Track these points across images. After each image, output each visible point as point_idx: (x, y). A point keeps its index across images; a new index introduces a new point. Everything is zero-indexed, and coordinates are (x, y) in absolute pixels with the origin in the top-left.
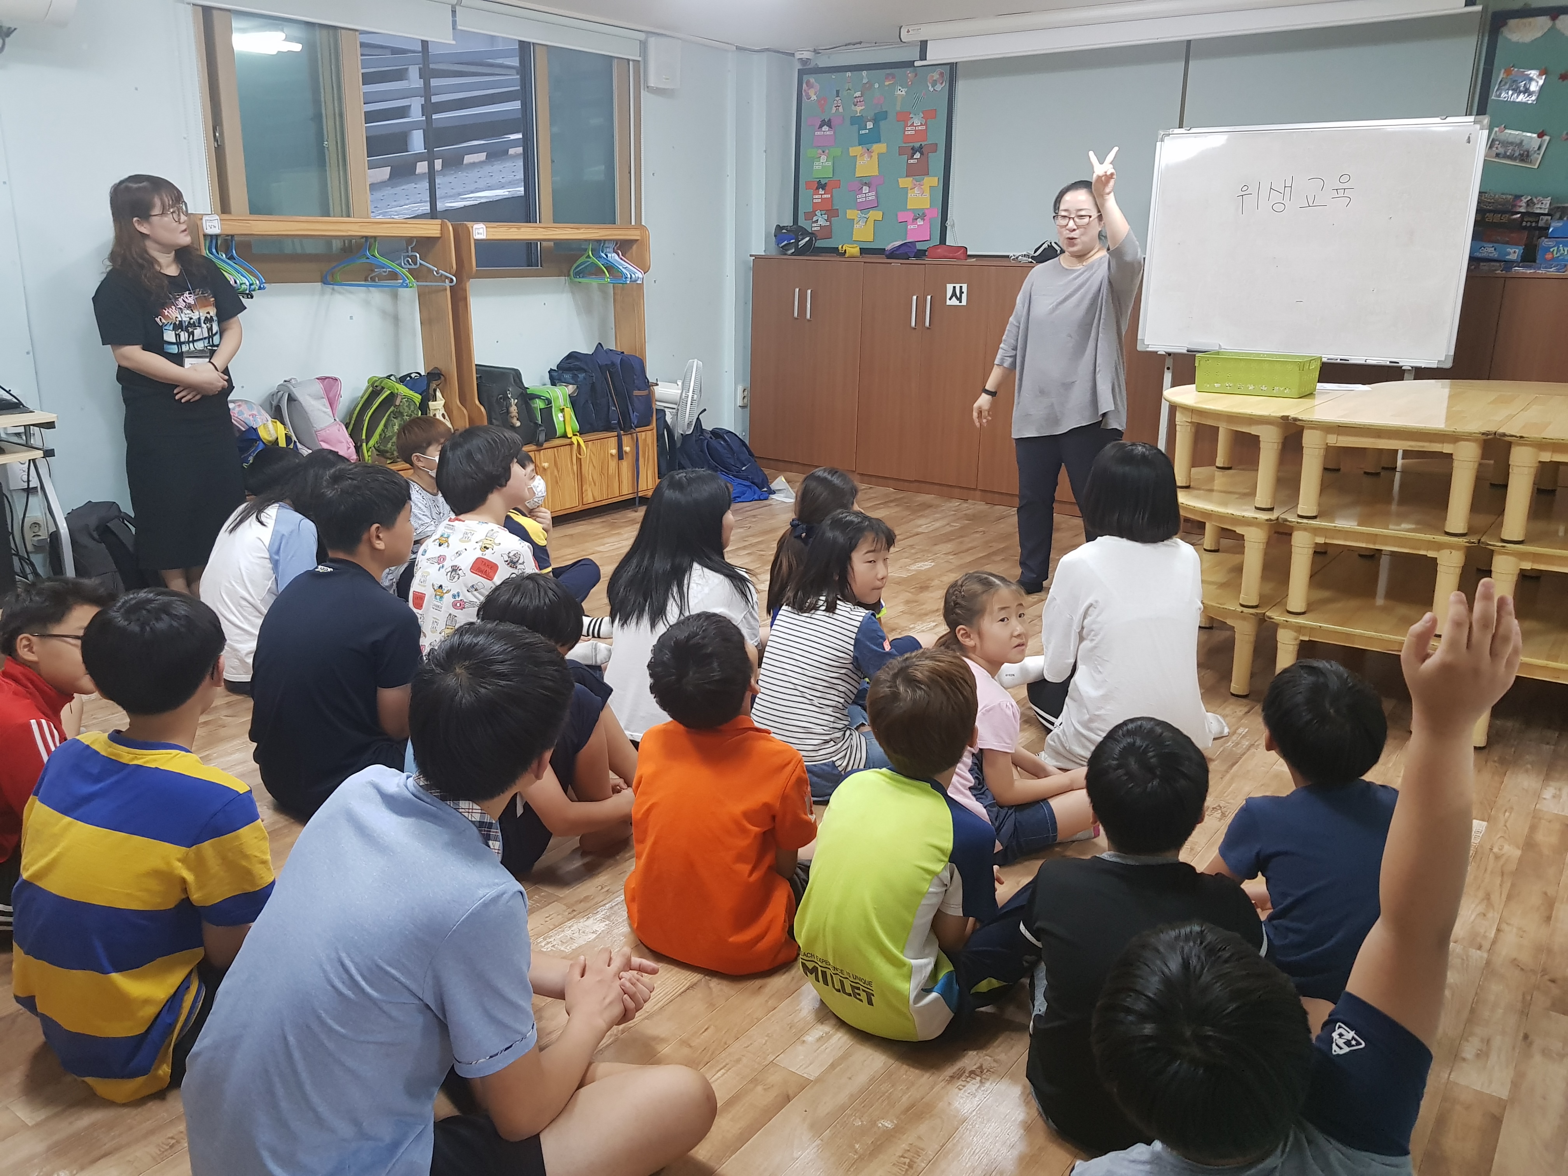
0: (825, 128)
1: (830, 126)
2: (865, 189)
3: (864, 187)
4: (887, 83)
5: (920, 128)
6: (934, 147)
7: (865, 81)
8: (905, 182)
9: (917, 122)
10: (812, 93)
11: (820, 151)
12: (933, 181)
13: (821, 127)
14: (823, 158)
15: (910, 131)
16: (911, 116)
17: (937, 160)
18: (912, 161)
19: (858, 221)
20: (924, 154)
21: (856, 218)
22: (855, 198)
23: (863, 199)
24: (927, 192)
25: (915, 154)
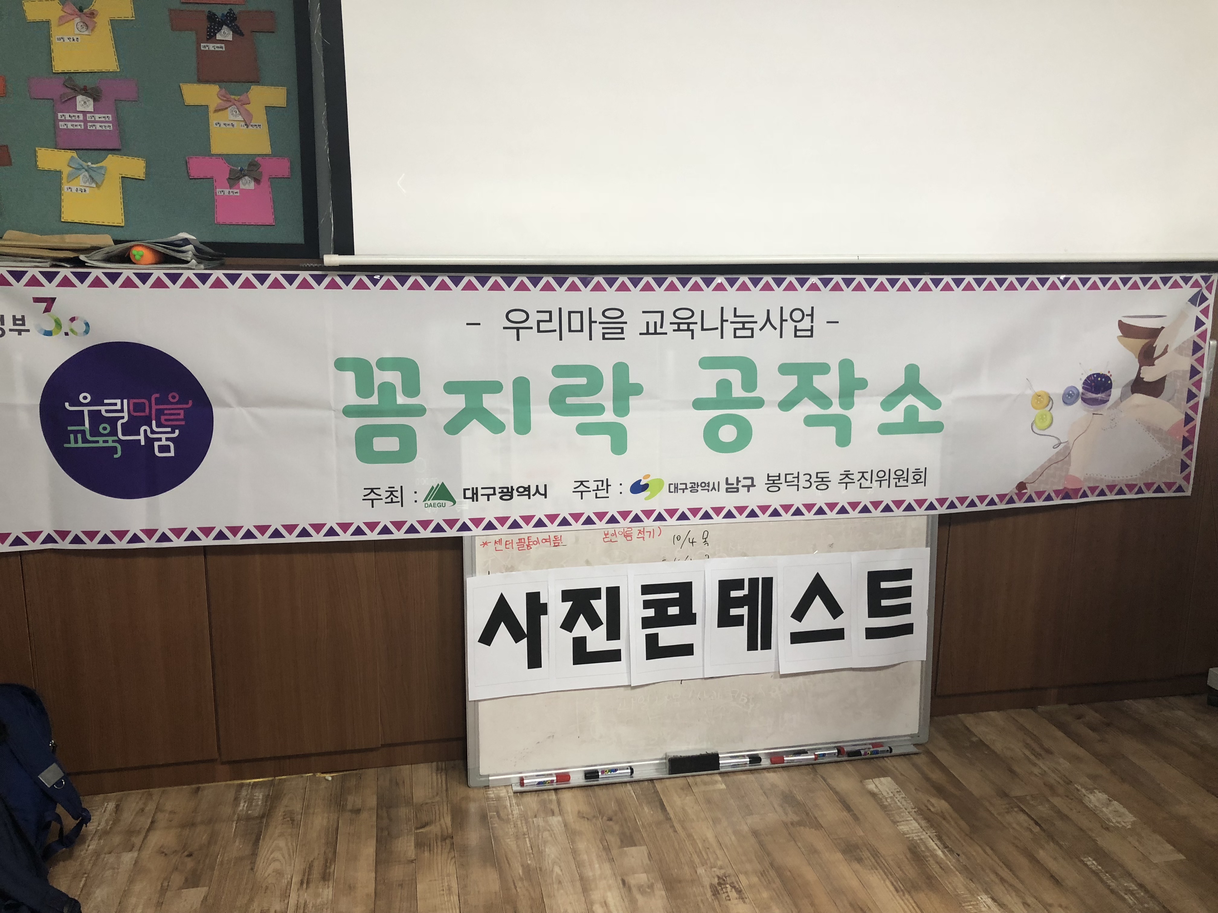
2: (83, 103)
3: (80, 98)
6: (267, 22)
8: (196, 94)
12: (274, 96)
17: (277, 50)
18: (211, 47)
19: (72, 177)
20: (242, 34)
21: (66, 171)
22: (56, 121)
23: (80, 126)
24: (260, 117)
25: (219, 31)
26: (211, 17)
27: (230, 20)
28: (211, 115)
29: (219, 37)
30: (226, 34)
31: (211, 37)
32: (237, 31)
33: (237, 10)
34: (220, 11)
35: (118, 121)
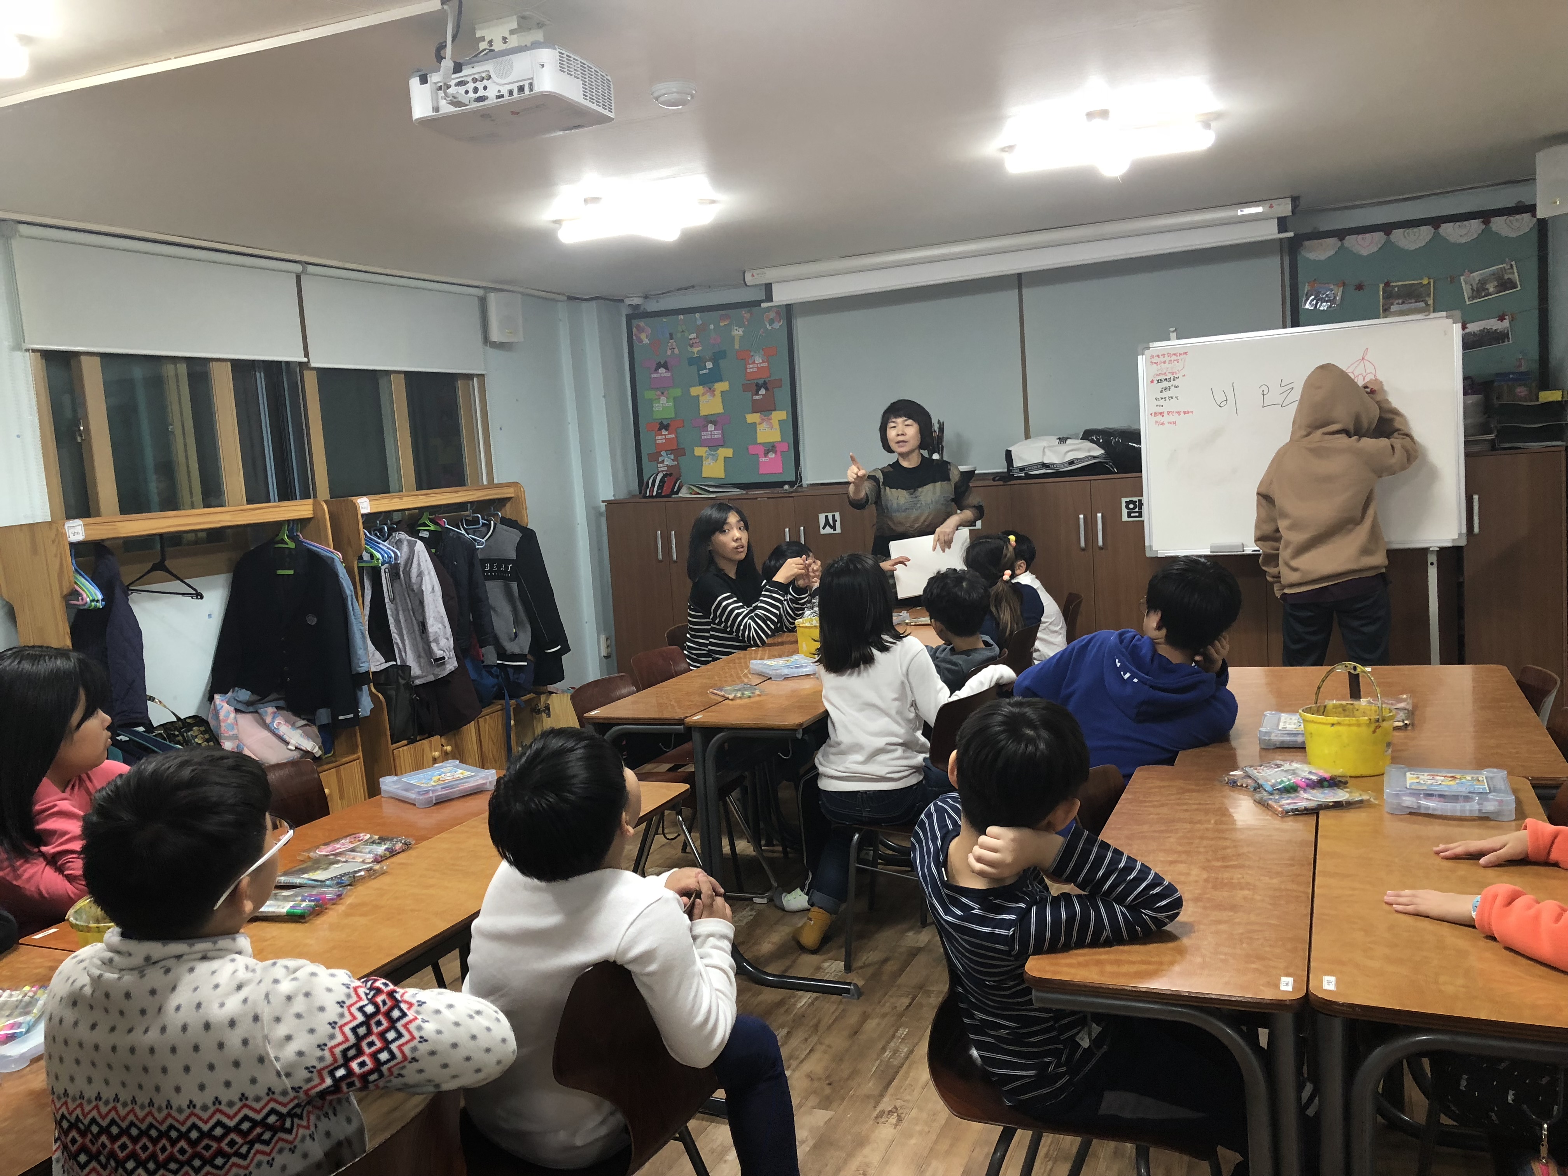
0: (662, 370)
1: (667, 368)
2: (711, 427)
3: (709, 425)
4: (721, 324)
5: (762, 365)
6: (779, 383)
7: (699, 322)
8: (752, 418)
9: (758, 360)
10: (643, 336)
11: (659, 393)
12: (781, 415)
13: (657, 370)
14: (663, 399)
15: (751, 368)
16: (752, 354)
17: (783, 395)
18: (757, 397)
19: (707, 458)
20: (769, 390)
21: (704, 455)
22: (701, 436)
23: (709, 437)
24: (777, 425)
25: (760, 390)
26: (757, 385)
27: (765, 385)
28: (757, 426)
29: (760, 393)
30: (763, 391)
31: (757, 394)
32: (767, 389)
33: (767, 380)
34: (761, 382)
35: (723, 434)
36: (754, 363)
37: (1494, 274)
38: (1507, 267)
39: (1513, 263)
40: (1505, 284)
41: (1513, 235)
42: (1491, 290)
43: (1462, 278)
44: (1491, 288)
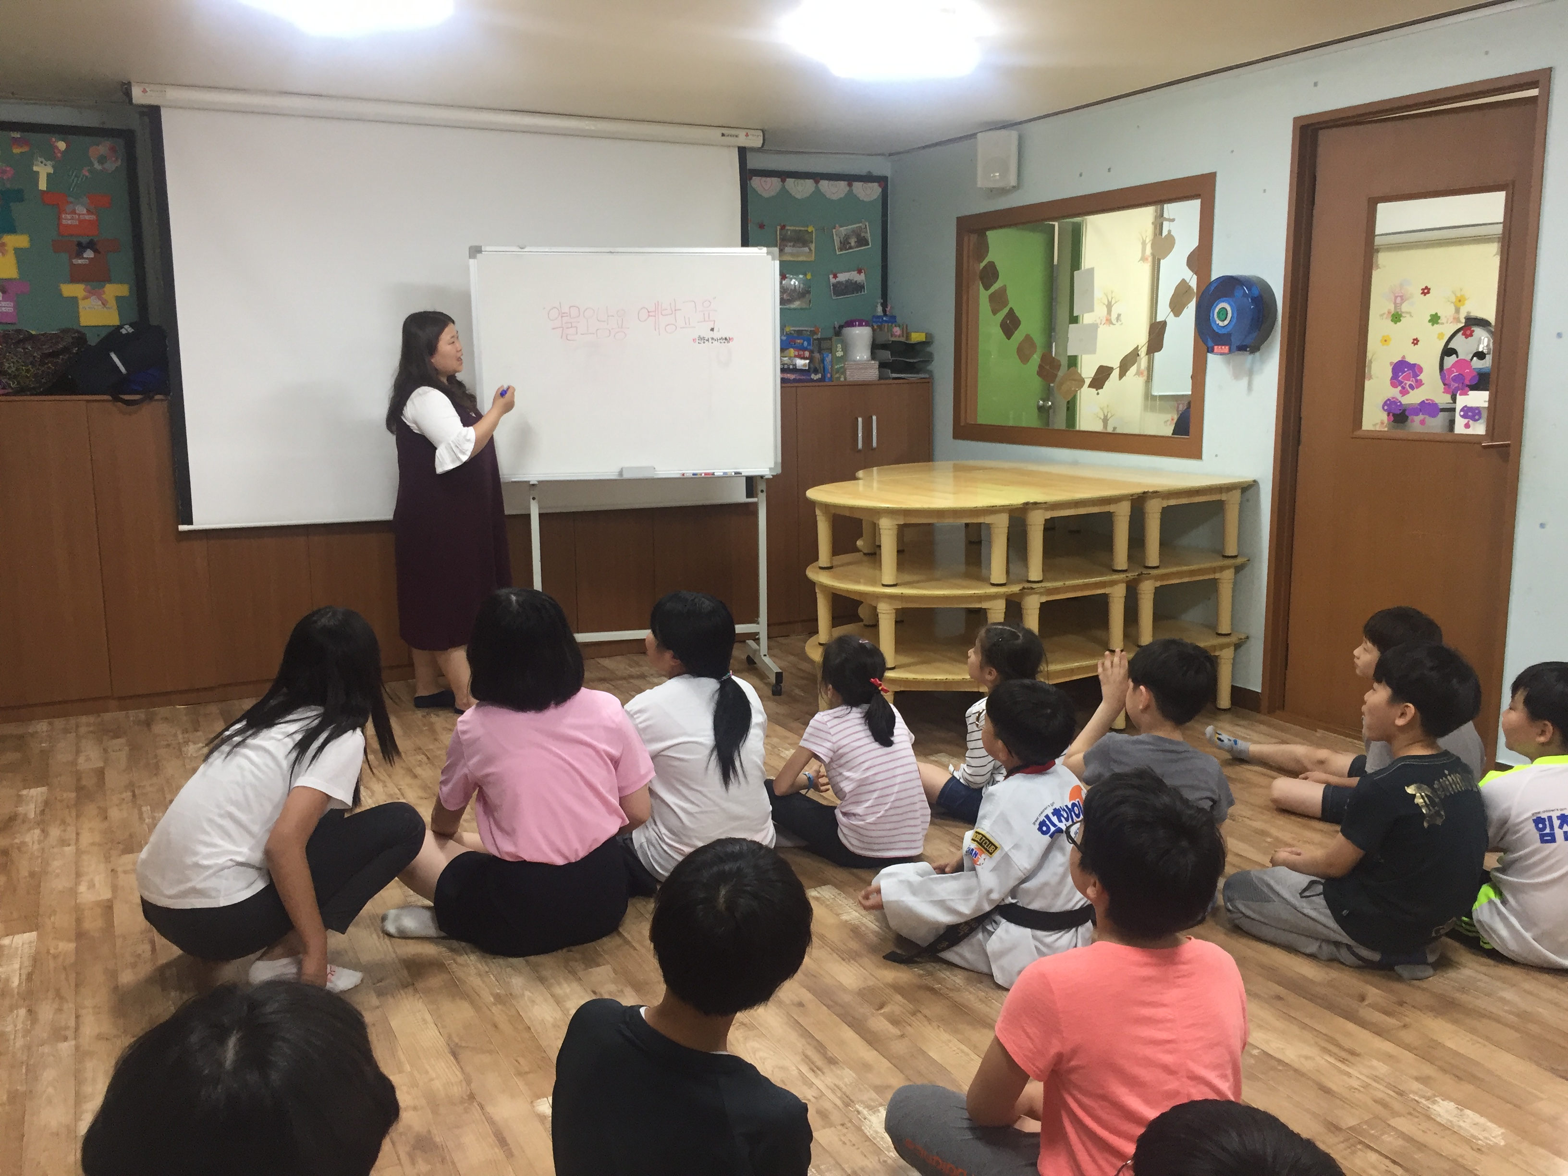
4: (17, 151)
5: (87, 217)
6: (114, 246)
8: (70, 290)
9: (81, 210)
12: (119, 290)
15: (67, 220)
16: (70, 200)
18: (80, 261)
20: (99, 253)
24: (113, 303)
25: (85, 252)
26: (79, 244)
27: (93, 246)
28: (80, 302)
29: (85, 255)
30: (89, 254)
31: (79, 255)
32: (96, 251)
33: (95, 239)
34: (85, 240)
35: (19, 308)
36: (74, 212)
37: (853, 231)
38: (863, 227)
39: (867, 224)
40: (862, 242)
41: (866, 199)
42: (853, 244)
43: (834, 230)
44: (853, 242)
